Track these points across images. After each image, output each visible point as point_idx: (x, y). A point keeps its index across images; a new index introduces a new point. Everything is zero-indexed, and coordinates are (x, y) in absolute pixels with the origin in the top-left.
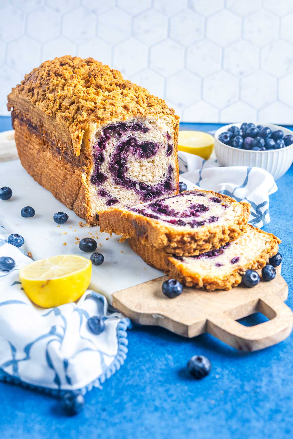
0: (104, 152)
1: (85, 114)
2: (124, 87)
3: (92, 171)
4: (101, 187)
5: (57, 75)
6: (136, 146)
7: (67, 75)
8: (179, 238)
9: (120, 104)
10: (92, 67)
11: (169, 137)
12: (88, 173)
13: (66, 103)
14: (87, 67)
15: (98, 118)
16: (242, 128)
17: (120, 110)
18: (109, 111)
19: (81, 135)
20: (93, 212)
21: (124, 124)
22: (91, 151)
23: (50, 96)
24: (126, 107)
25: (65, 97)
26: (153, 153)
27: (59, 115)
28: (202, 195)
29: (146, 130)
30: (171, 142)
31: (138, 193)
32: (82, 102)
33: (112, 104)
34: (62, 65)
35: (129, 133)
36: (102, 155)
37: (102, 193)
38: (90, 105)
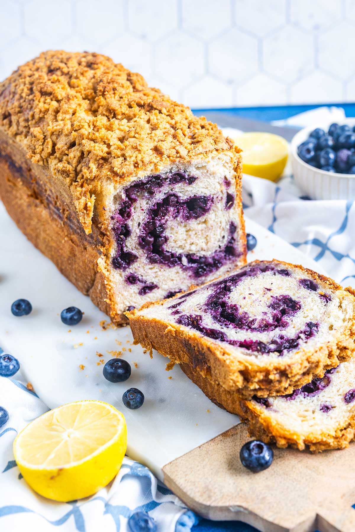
0: (129, 223)
1: (93, 166)
2: (150, 108)
3: (113, 253)
4: (129, 271)
5: (44, 93)
6: (178, 204)
7: (61, 92)
8: (261, 376)
9: (147, 146)
10: (99, 73)
11: (228, 183)
12: (106, 255)
13: (61, 144)
14: (90, 73)
15: (116, 174)
16: (331, 133)
17: (149, 155)
18: (131, 161)
19: (91, 205)
20: (119, 307)
21: (158, 177)
22: (108, 224)
23: (36, 131)
24: (157, 150)
25: (59, 134)
26: (205, 211)
27: (53, 163)
28: (285, 273)
29: (192, 180)
30: (232, 190)
31: (185, 269)
32: (88, 145)
33: (135, 148)
34: (51, 71)
35: (166, 189)
36: (126, 227)
37: (132, 280)
38: (100, 150)
